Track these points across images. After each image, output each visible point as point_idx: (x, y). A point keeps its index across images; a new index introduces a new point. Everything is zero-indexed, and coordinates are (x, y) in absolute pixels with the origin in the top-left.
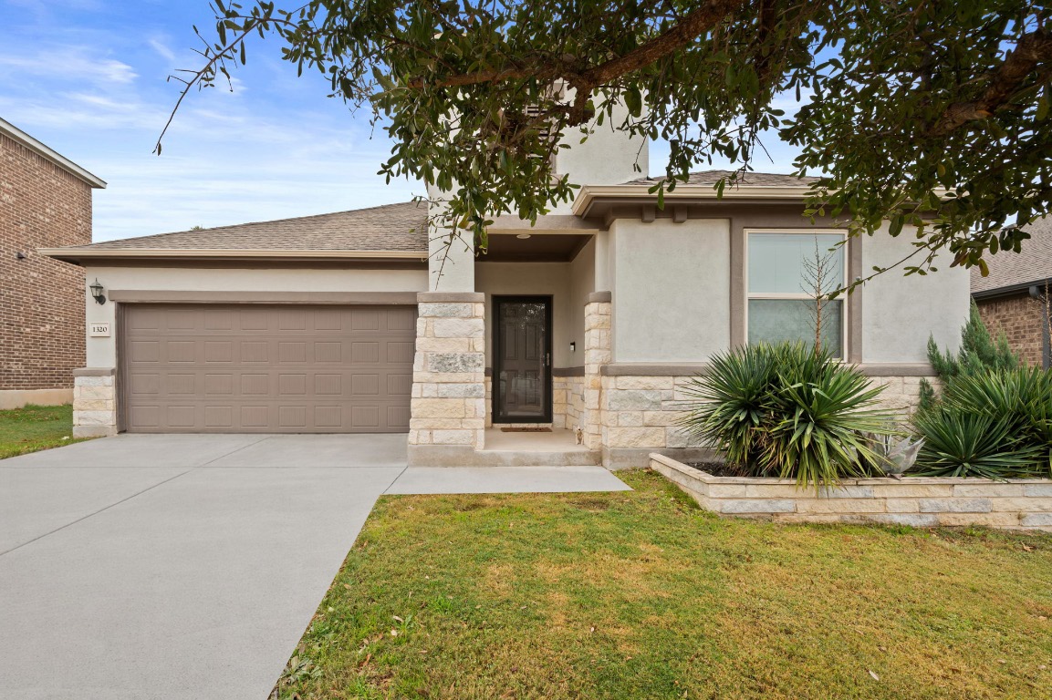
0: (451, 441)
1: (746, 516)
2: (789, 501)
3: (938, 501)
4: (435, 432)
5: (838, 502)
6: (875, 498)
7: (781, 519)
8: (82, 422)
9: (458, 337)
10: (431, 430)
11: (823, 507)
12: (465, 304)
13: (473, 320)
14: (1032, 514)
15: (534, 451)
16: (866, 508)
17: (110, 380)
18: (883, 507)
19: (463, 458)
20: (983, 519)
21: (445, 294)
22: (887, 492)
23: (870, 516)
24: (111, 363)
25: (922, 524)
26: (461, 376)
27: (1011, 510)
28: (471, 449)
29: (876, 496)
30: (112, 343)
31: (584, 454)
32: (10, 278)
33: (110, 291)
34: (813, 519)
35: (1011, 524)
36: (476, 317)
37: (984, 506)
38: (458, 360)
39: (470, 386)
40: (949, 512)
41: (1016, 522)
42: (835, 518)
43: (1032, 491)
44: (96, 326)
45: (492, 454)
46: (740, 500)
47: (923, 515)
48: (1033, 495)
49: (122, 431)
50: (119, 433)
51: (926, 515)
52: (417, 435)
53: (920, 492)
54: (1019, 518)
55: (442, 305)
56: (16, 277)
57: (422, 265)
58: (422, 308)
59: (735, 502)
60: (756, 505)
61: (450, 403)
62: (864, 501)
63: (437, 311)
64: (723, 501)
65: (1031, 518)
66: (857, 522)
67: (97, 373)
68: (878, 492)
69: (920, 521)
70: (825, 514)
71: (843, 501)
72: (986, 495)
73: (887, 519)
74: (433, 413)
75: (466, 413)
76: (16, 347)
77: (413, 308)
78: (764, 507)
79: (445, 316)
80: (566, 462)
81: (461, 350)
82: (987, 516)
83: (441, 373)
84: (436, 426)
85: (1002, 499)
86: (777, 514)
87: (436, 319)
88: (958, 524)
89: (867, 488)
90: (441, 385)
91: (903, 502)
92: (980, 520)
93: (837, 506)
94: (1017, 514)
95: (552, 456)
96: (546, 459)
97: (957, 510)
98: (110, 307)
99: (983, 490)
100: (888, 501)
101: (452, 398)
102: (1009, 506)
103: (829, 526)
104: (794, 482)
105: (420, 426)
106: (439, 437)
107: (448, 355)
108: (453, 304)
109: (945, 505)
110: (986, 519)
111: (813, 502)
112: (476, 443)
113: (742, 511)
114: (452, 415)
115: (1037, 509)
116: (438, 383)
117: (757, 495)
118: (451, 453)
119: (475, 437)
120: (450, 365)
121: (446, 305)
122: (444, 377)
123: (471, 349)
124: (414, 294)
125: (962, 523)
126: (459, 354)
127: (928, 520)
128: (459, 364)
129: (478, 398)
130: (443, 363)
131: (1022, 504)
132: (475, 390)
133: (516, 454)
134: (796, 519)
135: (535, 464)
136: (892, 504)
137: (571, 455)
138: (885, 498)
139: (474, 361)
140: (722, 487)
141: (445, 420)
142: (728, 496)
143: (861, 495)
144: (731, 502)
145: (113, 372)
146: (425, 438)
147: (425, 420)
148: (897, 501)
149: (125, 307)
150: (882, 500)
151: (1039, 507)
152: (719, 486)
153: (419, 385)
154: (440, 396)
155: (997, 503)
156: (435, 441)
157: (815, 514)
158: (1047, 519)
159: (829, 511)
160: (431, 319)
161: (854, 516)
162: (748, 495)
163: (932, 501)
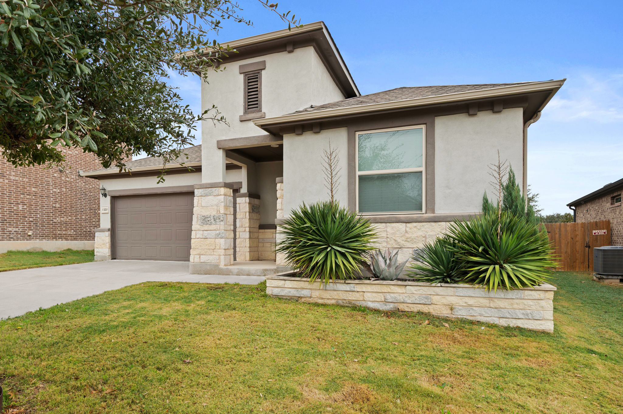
0: (209, 261)
1: (285, 297)
2: (308, 291)
3: (395, 295)
4: (202, 256)
5: (335, 293)
6: (358, 292)
7: (303, 300)
8: (98, 254)
9: (212, 206)
10: (200, 255)
11: (326, 295)
12: (215, 189)
13: (219, 197)
14: (460, 308)
15: (247, 268)
16: (352, 297)
17: (108, 234)
18: (362, 297)
19: (214, 270)
20: (427, 308)
21: (206, 184)
22: (364, 288)
23: (353, 302)
24: (109, 226)
25: (386, 309)
26: (213, 227)
27: (445, 304)
28: (218, 266)
29: (358, 290)
30: (109, 216)
31: (273, 270)
32: (91, 187)
33: (108, 191)
34: (320, 301)
35: (445, 312)
36: (221, 195)
37: (426, 300)
38: (212, 218)
39: (218, 232)
40: (403, 303)
41: (449, 311)
42: (333, 302)
43: (461, 292)
44: (103, 208)
45: (227, 268)
46: (282, 289)
47: (387, 304)
48: (461, 295)
49: (113, 258)
50: (112, 259)
51: (389, 304)
52: (194, 258)
53: (385, 289)
54: (452, 309)
55: (205, 189)
56: (93, 186)
57: (198, 169)
58: (196, 193)
59: (279, 289)
60: (290, 292)
61: (208, 241)
62: (350, 293)
63: (203, 193)
64: (273, 288)
65: (460, 310)
66: (347, 305)
67: (103, 231)
68: (358, 288)
69: (385, 307)
70: (328, 299)
71: (338, 292)
72: (429, 293)
73: (364, 304)
74: (201, 246)
75: (215, 246)
76: (94, 220)
77: (192, 194)
78: (294, 293)
79: (206, 195)
80: (263, 274)
81: (214, 213)
82: (429, 306)
83: (204, 225)
84: (202, 253)
85: (440, 297)
86: (301, 297)
87: (202, 197)
88: (410, 310)
89: (352, 285)
90: (204, 232)
91: (374, 294)
92: (425, 309)
93: (335, 295)
94: (450, 306)
95: (256, 270)
96: (253, 272)
97: (409, 301)
98: (109, 198)
99: (426, 290)
100: (365, 294)
101: (210, 238)
102: (445, 301)
103: (329, 305)
104: (309, 279)
105: (195, 253)
106: (204, 259)
107: (207, 215)
108: (210, 189)
109: (401, 298)
110: (429, 308)
111: (321, 291)
112: (220, 262)
113: (283, 294)
114: (209, 248)
115: (465, 305)
116: (203, 231)
117: (291, 286)
118: (208, 268)
119: (219, 259)
120: (208, 221)
121: (207, 189)
122: (206, 227)
123: (218, 213)
124: (193, 186)
125: (412, 310)
126: (212, 215)
127: (389, 307)
128: (212, 220)
129: (221, 238)
130: (205, 220)
131: (453, 300)
132: (220, 234)
133: (238, 269)
134: (311, 300)
135: (248, 275)
136: (368, 296)
137: (266, 270)
138: (364, 292)
139: (219, 219)
140: (273, 281)
141: (206, 250)
142: (276, 286)
143: (348, 289)
144: (277, 289)
145: (109, 230)
146: (197, 260)
147: (197, 250)
148: (370, 294)
149: (115, 199)
150: (362, 293)
151: (466, 303)
152: (271, 280)
153: (195, 232)
154: (204, 237)
155: (435, 299)
156: (201, 261)
157: (322, 299)
158: (471, 311)
159: (330, 297)
160: (201, 197)
161: (344, 301)
162: (286, 286)
163: (392, 295)
